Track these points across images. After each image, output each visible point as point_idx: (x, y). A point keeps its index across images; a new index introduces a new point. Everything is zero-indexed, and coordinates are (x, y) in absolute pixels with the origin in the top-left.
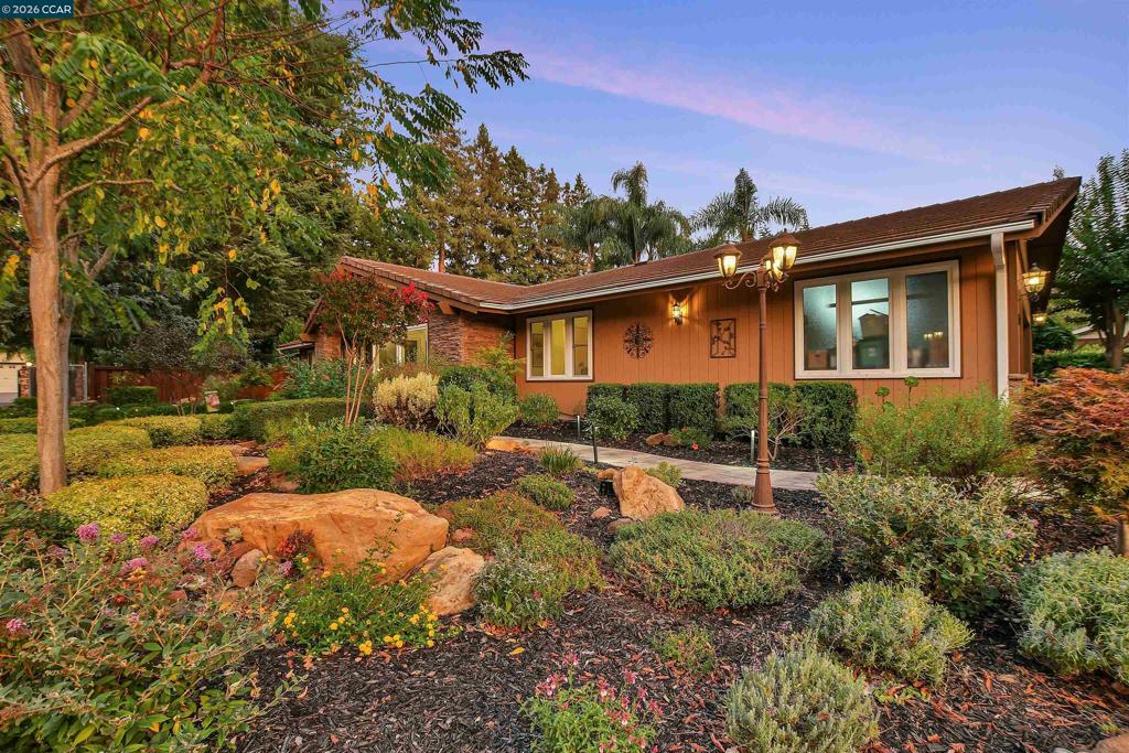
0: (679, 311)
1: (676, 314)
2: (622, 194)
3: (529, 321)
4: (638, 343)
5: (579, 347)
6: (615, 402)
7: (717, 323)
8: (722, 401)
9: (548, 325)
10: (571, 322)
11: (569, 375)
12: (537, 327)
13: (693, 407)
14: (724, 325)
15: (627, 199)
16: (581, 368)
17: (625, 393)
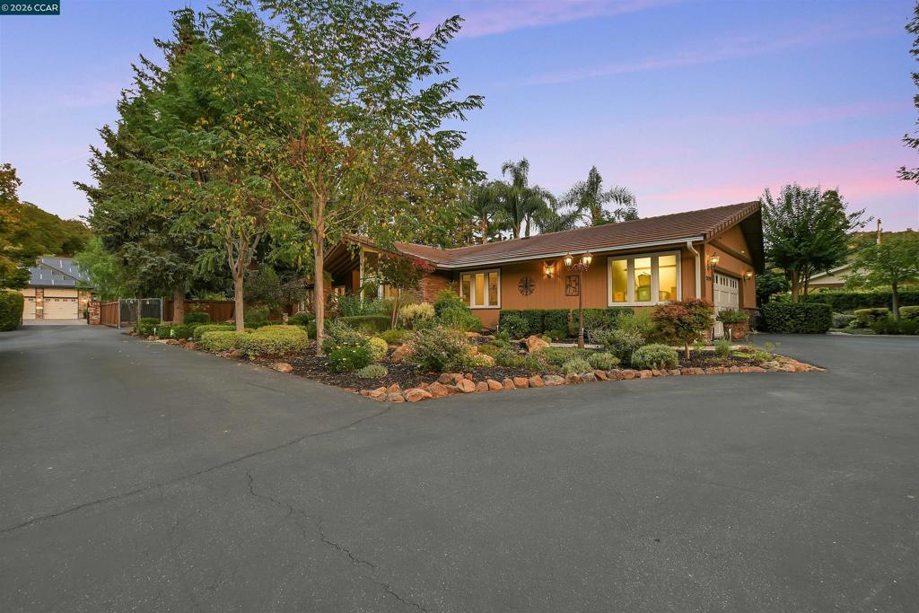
0: (549, 271)
1: (547, 272)
2: (508, 179)
3: (461, 274)
4: (526, 287)
5: (493, 289)
6: (516, 318)
7: (569, 277)
8: (571, 318)
9: (473, 277)
10: (487, 275)
11: (486, 305)
12: (466, 278)
13: (556, 321)
14: (573, 278)
15: (512, 183)
16: (493, 302)
17: (521, 314)
